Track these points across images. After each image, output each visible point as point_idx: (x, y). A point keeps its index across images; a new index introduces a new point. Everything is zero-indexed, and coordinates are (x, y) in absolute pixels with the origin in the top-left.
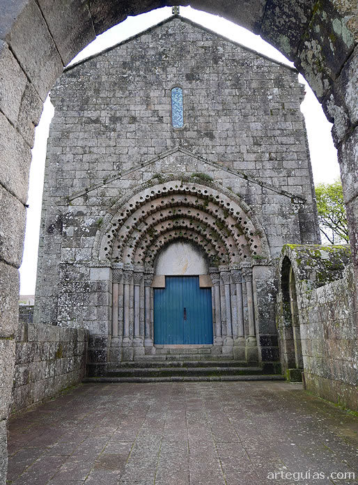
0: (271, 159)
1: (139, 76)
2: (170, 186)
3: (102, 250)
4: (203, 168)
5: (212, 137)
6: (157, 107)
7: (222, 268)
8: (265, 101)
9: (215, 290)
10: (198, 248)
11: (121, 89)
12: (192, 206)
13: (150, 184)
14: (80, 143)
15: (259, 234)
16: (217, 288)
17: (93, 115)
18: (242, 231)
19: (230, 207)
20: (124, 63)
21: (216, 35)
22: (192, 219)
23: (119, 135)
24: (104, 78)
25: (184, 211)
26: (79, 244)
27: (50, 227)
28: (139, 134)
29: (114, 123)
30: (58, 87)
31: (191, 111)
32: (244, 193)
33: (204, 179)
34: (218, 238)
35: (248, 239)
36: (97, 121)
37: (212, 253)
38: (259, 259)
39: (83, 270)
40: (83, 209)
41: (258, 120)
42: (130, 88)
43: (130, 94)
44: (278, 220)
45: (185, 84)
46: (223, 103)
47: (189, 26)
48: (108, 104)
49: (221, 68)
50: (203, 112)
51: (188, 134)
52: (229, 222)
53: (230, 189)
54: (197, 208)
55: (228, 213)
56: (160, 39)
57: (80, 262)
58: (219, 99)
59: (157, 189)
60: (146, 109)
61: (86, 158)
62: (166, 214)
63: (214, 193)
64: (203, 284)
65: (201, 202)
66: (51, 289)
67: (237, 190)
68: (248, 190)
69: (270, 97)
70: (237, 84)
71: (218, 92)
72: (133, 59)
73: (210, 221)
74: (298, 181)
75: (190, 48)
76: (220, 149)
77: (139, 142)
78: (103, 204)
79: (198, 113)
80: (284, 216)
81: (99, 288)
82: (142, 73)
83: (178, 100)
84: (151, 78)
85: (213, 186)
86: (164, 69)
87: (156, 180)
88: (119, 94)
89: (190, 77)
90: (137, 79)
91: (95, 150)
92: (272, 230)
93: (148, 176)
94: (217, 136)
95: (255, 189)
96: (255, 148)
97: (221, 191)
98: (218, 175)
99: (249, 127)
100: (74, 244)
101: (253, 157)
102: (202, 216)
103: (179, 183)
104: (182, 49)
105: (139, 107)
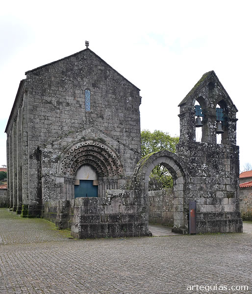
0: (126, 132)
1: (70, 80)
2: (89, 142)
3: (60, 169)
4: (102, 136)
5: (103, 118)
6: (79, 99)
7: (105, 178)
8: (125, 103)
9: (100, 187)
10: (93, 168)
11: (62, 86)
12: (96, 152)
13: (80, 141)
14: (43, 114)
15: (122, 166)
16: (101, 186)
17: (49, 99)
18: (115, 164)
19: (112, 154)
20: (63, 72)
21: (106, 64)
22: (93, 156)
23: (61, 112)
24: (53, 79)
25: (91, 153)
26: (50, 166)
27: (31, 156)
28: (71, 112)
29: (59, 105)
30: (29, 80)
31: (94, 104)
32: (117, 148)
33: (102, 141)
34: (104, 165)
35: (117, 167)
36: (50, 103)
37: (100, 171)
38: (121, 176)
39: (53, 178)
40: (51, 150)
41: (122, 112)
42: (66, 87)
43: (66, 90)
44: (129, 161)
45: (91, 88)
46: (108, 102)
47: (94, 56)
48: (55, 94)
49: (108, 83)
50: (100, 105)
51: (93, 115)
52: (110, 160)
53: (112, 146)
54: (97, 152)
55: (110, 156)
56: (80, 61)
57: (52, 174)
58: (107, 99)
59: (83, 143)
60: (74, 100)
61: (46, 122)
62: (84, 154)
63: (106, 147)
64: (95, 184)
65: (99, 150)
66: (34, 185)
67: (115, 147)
68: (119, 147)
69: (128, 101)
70: (114, 93)
71: (106, 96)
72: (67, 70)
73: (102, 158)
74: (136, 142)
75: (94, 69)
76: (106, 124)
77: (71, 117)
78: (60, 149)
79: (97, 105)
80: (132, 160)
81: (60, 186)
82: (71, 79)
83: (88, 96)
84: (76, 82)
85: (106, 144)
86: (82, 79)
87: (83, 139)
88: (61, 89)
89: (94, 85)
90: (69, 82)
91: (50, 118)
92: (127, 165)
93: (79, 137)
94: (105, 118)
95: (122, 146)
96: (120, 126)
97: (109, 147)
98: (107, 139)
99: (118, 115)
100: (48, 166)
101: (119, 130)
102: (98, 156)
103: (92, 142)
104: (91, 69)
105: (70, 98)
